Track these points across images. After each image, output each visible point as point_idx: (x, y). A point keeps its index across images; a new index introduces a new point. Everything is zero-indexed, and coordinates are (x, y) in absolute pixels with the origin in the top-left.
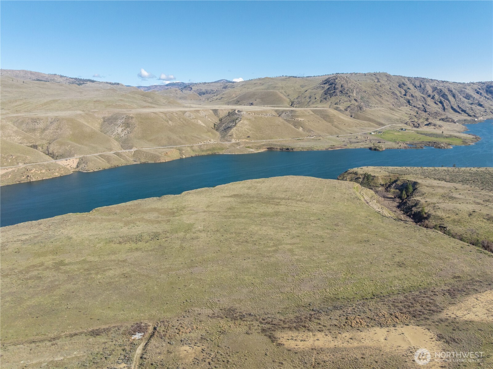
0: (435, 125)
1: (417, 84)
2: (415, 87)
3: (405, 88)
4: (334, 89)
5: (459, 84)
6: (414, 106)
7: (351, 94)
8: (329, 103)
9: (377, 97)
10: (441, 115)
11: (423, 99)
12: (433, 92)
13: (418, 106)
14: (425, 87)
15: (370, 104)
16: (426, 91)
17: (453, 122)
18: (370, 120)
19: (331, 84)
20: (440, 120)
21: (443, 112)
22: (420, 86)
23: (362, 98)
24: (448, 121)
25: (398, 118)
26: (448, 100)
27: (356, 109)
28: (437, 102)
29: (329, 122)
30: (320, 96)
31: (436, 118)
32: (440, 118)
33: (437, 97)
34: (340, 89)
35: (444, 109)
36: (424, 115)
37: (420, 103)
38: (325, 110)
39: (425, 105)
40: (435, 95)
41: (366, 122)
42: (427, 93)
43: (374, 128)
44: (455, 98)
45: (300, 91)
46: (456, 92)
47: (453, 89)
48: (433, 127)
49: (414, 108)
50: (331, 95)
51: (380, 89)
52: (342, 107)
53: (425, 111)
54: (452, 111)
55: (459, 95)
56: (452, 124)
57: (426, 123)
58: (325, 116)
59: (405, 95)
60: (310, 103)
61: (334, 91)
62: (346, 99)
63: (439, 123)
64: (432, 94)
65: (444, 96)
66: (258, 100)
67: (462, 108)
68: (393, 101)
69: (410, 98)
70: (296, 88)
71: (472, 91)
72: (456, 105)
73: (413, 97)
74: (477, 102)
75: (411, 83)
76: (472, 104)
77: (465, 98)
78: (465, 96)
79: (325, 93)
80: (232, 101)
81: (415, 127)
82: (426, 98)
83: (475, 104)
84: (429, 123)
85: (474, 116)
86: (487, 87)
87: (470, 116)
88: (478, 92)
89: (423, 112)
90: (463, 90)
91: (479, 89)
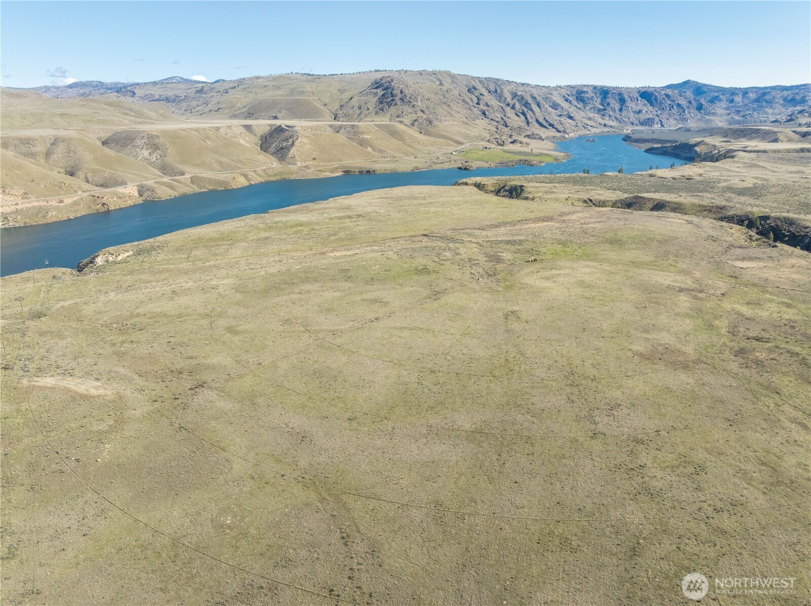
0: (521, 143)
1: (492, 88)
2: (489, 92)
3: (477, 93)
4: (392, 96)
5: (543, 89)
6: (492, 119)
7: (415, 103)
8: (388, 115)
9: (445, 107)
10: (526, 130)
11: (501, 110)
12: (512, 99)
13: (497, 120)
14: (502, 92)
15: (439, 117)
16: (503, 98)
17: (541, 139)
18: (444, 137)
19: (385, 89)
20: (525, 137)
21: (527, 127)
22: (496, 91)
23: (427, 108)
24: (535, 138)
25: (476, 134)
26: (532, 110)
27: (425, 124)
28: (518, 113)
29: (400, 140)
30: (374, 106)
31: (520, 134)
32: (524, 134)
33: (518, 106)
34: (399, 96)
35: (528, 123)
36: (506, 130)
37: (498, 115)
38: (393, 125)
39: (504, 118)
40: (515, 104)
41: (441, 140)
42: (504, 102)
43: (453, 148)
44: (540, 108)
45: (342, 99)
46: (541, 99)
47: (535, 95)
48: (520, 145)
49: (493, 122)
50: (389, 104)
51: (447, 95)
52: (407, 121)
53: (506, 126)
54: (537, 125)
55: (544, 103)
56: (540, 141)
57: (510, 140)
58: (393, 133)
59: (478, 104)
60: (362, 116)
61: (392, 98)
62: (410, 110)
63: (526, 140)
64: (512, 103)
65: (527, 104)
66: (283, 112)
67: (550, 121)
68: (464, 112)
69: (485, 108)
70: (333, 94)
71: (559, 98)
72: (542, 117)
73: (488, 106)
74: (566, 113)
75: (483, 86)
76: (560, 116)
77: (552, 107)
78: (551, 105)
79: (380, 102)
80: (240, 113)
81: (500, 145)
82: (505, 108)
83: (564, 115)
84: (515, 141)
85: (564, 132)
86: (577, 93)
87: (560, 132)
88: (566, 100)
89: (504, 127)
90: (549, 96)
91: (568, 95)
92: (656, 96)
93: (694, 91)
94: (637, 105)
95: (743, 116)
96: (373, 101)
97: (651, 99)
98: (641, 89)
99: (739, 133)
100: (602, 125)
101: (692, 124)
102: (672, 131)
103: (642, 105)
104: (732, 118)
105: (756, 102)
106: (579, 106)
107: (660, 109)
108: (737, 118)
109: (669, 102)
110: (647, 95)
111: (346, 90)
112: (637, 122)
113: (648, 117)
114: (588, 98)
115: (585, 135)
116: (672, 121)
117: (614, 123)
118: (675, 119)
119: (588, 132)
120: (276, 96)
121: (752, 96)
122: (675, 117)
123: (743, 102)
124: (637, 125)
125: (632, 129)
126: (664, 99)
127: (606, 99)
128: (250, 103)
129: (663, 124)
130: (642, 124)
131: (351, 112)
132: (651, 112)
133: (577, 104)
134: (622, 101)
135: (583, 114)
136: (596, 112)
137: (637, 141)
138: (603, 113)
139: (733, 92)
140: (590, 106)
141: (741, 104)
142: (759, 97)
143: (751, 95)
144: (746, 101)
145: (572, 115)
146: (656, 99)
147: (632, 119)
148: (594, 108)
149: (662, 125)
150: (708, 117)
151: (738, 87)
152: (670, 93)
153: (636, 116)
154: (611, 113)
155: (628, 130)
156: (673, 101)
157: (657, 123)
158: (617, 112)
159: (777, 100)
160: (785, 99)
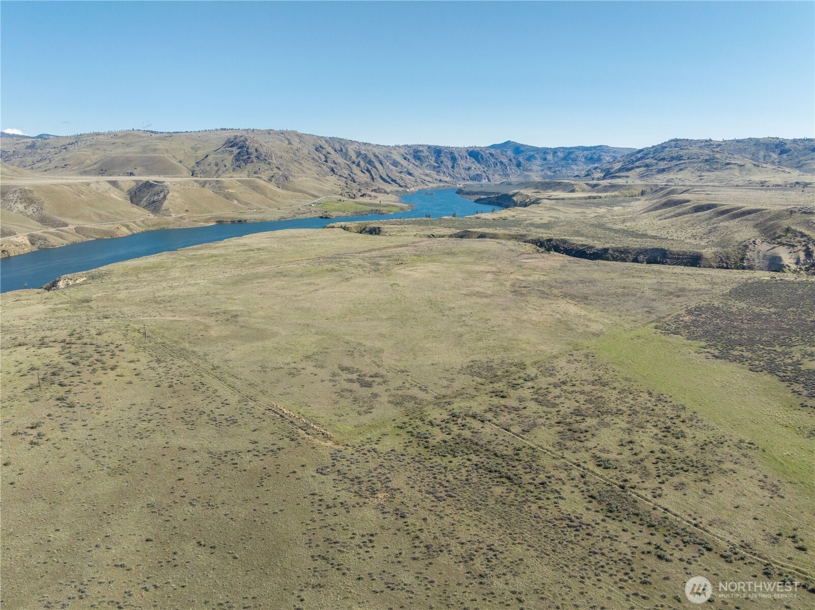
0: (370, 196)
1: (338, 147)
2: (335, 151)
3: (324, 151)
4: (248, 154)
5: (383, 148)
6: (340, 176)
7: (270, 161)
8: (246, 172)
9: (298, 165)
10: (372, 185)
11: (348, 167)
12: (357, 158)
13: (345, 176)
14: (347, 151)
15: (292, 173)
16: (349, 156)
17: (386, 192)
18: (300, 191)
19: (240, 148)
20: (372, 191)
21: (372, 182)
22: (342, 150)
23: (282, 165)
24: (381, 192)
25: (329, 189)
26: (375, 167)
27: (282, 180)
28: (364, 170)
29: (262, 194)
30: (231, 163)
31: (367, 189)
32: (371, 189)
33: (362, 164)
34: (255, 154)
35: (373, 179)
36: (355, 185)
37: (345, 172)
38: (253, 180)
39: (351, 174)
40: (360, 162)
41: (300, 194)
42: (350, 159)
43: (310, 200)
44: (383, 166)
45: (197, 156)
46: (383, 157)
47: (377, 154)
48: (369, 198)
49: (341, 178)
50: (246, 162)
51: (297, 153)
52: (265, 176)
53: (354, 182)
54: (381, 181)
55: (386, 161)
56: (386, 194)
57: (360, 193)
58: (255, 188)
60: (220, 172)
61: (248, 156)
62: (266, 167)
63: (373, 194)
64: (357, 161)
65: (370, 162)
66: (139, 169)
67: (392, 177)
68: (315, 169)
69: (333, 165)
70: (187, 151)
71: (398, 156)
72: (385, 174)
73: (336, 164)
74: (405, 170)
75: (329, 145)
76: (401, 172)
77: (392, 165)
78: (392, 162)
79: (236, 159)
80: (91, 170)
81: (352, 198)
82: (351, 165)
83: (405, 172)
84: (364, 194)
85: (406, 186)
86: (414, 152)
87: (402, 186)
88: (405, 158)
89: (352, 182)
90: (389, 154)
91: (406, 154)
92: (482, 155)
93: (514, 150)
94: (466, 162)
95: (554, 172)
96: (229, 159)
97: (478, 158)
98: (469, 149)
99: (546, 185)
100: (437, 180)
101: (513, 179)
102: (497, 185)
103: (470, 162)
104: (545, 174)
105: (564, 160)
106: (417, 164)
107: (486, 166)
108: (549, 173)
109: (493, 160)
110: (475, 154)
111: (200, 148)
112: (468, 178)
113: (476, 173)
114: (423, 156)
115: (423, 190)
116: (497, 177)
117: (448, 179)
118: (500, 175)
119: (426, 187)
120: (128, 153)
121: (561, 155)
122: (499, 173)
123: (554, 160)
124: (468, 180)
125: (463, 183)
126: (489, 157)
127: (439, 157)
128: (101, 160)
130: (472, 179)
131: (208, 169)
132: (479, 168)
133: (414, 162)
134: (454, 159)
135: (421, 171)
136: (432, 168)
137: (468, 193)
138: (438, 170)
139: (545, 151)
140: (426, 164)
141: (552, 162)
142: (566, 156)
143: (559, 154)
144: (556, 159)
145: (411, 172)
146: (483, 159)
147: (463, 175)
148: (430, 165)
149: (489, 180)
150: (526, 173)
151: (549, 147)
152: (493, 152)
153: (466, 172)
154: (445, 170)
155: (460, 185)
156: (497, 159)
157: (485, 179)
158: (450, 169)
159: (580, 159)
160: (586, 158)
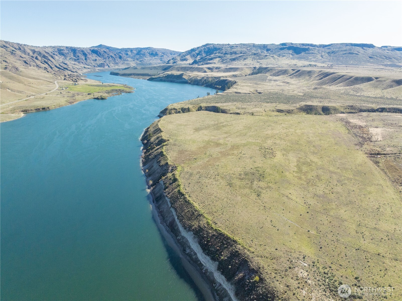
65: (45, 57)
86: (59, 50)
88: (54, 55)
92: (100, 52)
94: (92, 57)
95: (140, 61)
97: (97, 53)
98: (90, 48)
101: (120, 66)
103: (94, 56)
104: (136, 62)
105: (138, 55)
107: (104, 59)
108: (138, 62)
109: (107, 55)
110: (95, 51)
112: (97, 66)
113: (100, 62)
114: (65, 53)
116: (112, 65)
117: (89, 66)
118: (113, 63)
121: (135, 52)
122: (112, 62)
123: (132, 55)
126: (104, 53)
127: (76, 53)
129: (109, 66)
130: (99, 66)
132: (101, 60)
133: (60, 57)
134: (85, 55)
136: (74, 60)
138: (78, 61)
140: (69, 58)
142: (138, 52)
146: (101, 54)
147: (94, 64)
148: (72, 59)
150: (126, 62)
152: (105, 50)
153: (94, 62)
154: (82, 61)
156: (108, 54)
157: (106, 66)
158: (85, 60)
159: (146, 54)
160: (149, 54)
